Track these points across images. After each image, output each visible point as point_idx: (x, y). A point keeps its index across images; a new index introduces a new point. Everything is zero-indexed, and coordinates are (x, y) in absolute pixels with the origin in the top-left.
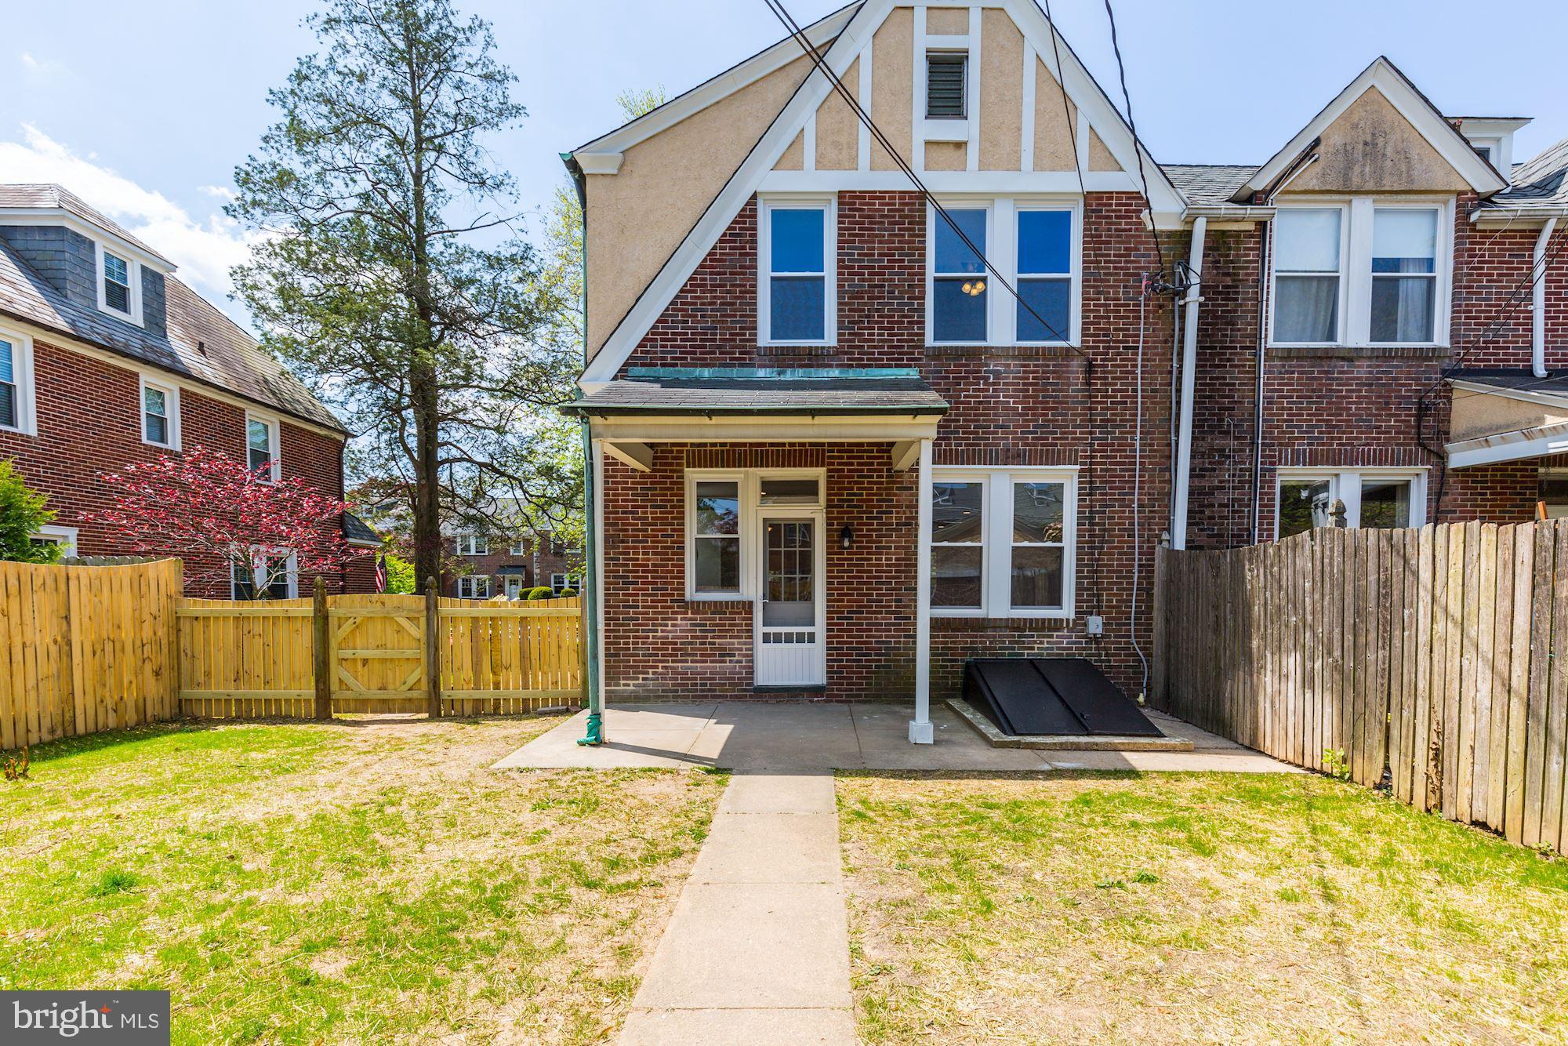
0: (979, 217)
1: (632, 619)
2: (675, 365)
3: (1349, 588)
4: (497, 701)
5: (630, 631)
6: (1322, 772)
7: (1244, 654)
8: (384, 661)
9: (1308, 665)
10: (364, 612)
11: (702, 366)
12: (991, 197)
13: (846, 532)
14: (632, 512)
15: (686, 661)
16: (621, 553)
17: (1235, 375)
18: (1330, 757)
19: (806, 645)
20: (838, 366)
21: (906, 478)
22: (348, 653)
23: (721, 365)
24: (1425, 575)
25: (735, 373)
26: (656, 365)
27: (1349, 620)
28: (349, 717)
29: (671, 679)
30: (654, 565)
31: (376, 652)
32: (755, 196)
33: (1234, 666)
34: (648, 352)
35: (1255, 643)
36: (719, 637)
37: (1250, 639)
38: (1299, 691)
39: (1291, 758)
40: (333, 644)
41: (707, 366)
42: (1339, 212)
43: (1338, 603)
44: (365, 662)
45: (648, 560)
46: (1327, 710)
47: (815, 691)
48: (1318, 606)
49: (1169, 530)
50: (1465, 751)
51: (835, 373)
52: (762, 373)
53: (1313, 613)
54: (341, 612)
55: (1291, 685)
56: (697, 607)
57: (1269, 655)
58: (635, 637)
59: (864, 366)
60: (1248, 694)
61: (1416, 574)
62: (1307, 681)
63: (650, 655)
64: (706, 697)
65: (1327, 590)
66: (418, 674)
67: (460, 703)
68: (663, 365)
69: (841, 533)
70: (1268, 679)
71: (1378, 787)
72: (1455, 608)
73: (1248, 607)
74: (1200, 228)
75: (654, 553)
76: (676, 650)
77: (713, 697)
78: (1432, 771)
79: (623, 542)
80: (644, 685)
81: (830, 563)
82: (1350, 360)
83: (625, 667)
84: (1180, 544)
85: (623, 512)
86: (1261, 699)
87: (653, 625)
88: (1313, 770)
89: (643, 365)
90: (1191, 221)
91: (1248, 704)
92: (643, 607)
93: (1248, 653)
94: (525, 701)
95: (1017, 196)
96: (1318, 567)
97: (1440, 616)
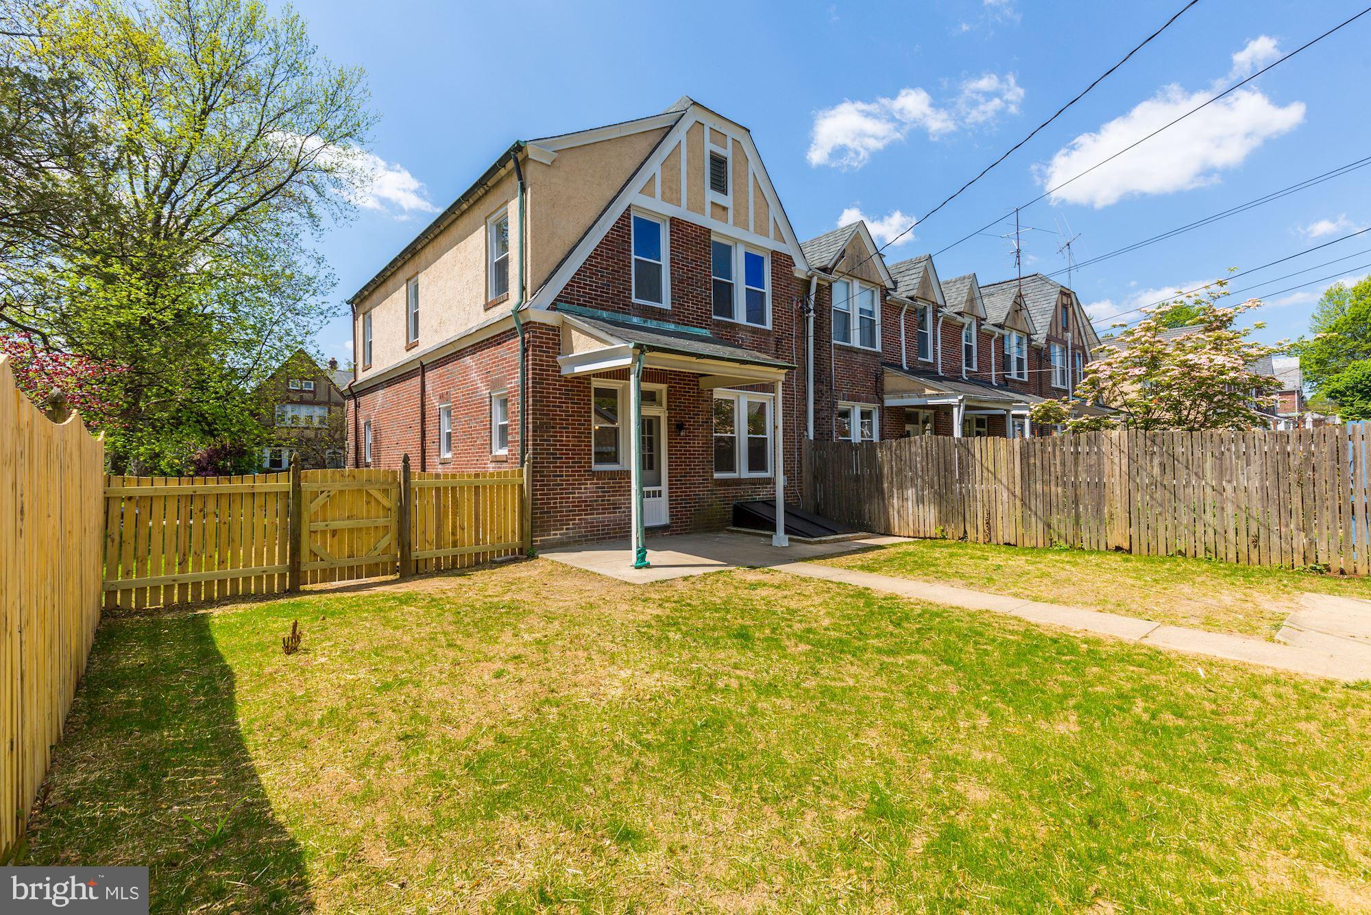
0: (728, 249)
1: (559, 485)
2: (586, 306)
3: (942, 460)
4: (454, 557)
5: (557, 494)
6: (930, 538)
7: (878, 491)
8: (351, 531)
9: (920, 493)
10: (338, 486)
11: (602, 309)
12: (736, 241)
13: (680, 427)
14: (559, 407)
15: (593, 514)
16: (551, 436)
17: (825, 355)
18: (934, 531)
19: (657, 499)
20: (673, 322)
21: (705, 395)
22: (320, 525)
23: (613, 311)
24: (978, 456)
25: (620, 317)
26: (574, 303)
27: (942, 473)
28: (319, 586)
29: (584, 528)
30: (573, 445)
31: (347, 522)
32: (629, 206)
33: (871, 497)
34: (569, 293)
35: (886, 485)
36: (613, 496)
37: (882, 484)
38: (915, 505)
39: (911, 534)
40: (305, 517)
41: (604, 309)
42: (848, 284)
43: (936, 467)
44: (334, 533)
45: (569, 441)
46: (932, 511)
47: (664, 528)
48: (925, 468)
49: (806, 430)
50: (999, 518)
51: (672, 327)
52: (635, 320)
53: (922, 471)
54: (314, 487)
55: (910, 503)
56: (599, 475)
57: (895, 491)
58: (561, 498)
59: (686, 325)
60: (882, 510)
61: (974, 456)
62: (920, 500)
63: (571, 511)
64: (605, 538)
65: (930, 460)
66: (388, 540)
67: (424, 562)
68: (578, 304)
69: (677, 427)
70: (895, 501)
71: (962, 539)
72: (991, 468)
73: (881, 469)
74: (815, 281)
75: (573, 437)
76: (586, 506)
77: (609, 538)
78: (986, 528)
79: (553, 428)
80: (567, 534)
81: (670, 446)
82: (857, 353)
83: (554, 521)
84: (811, 438)
85: (553, 406)
86: (891, 510)
87: (573, 489)
88: (925, 538)
89: (566, 302)
90: (811, 277)
91: (882, 515)
92: (566, 476)
93: (882, 492)
94: (477, 555)
95: (747, 244)
96: (925, 451)
97: (984, 470)
